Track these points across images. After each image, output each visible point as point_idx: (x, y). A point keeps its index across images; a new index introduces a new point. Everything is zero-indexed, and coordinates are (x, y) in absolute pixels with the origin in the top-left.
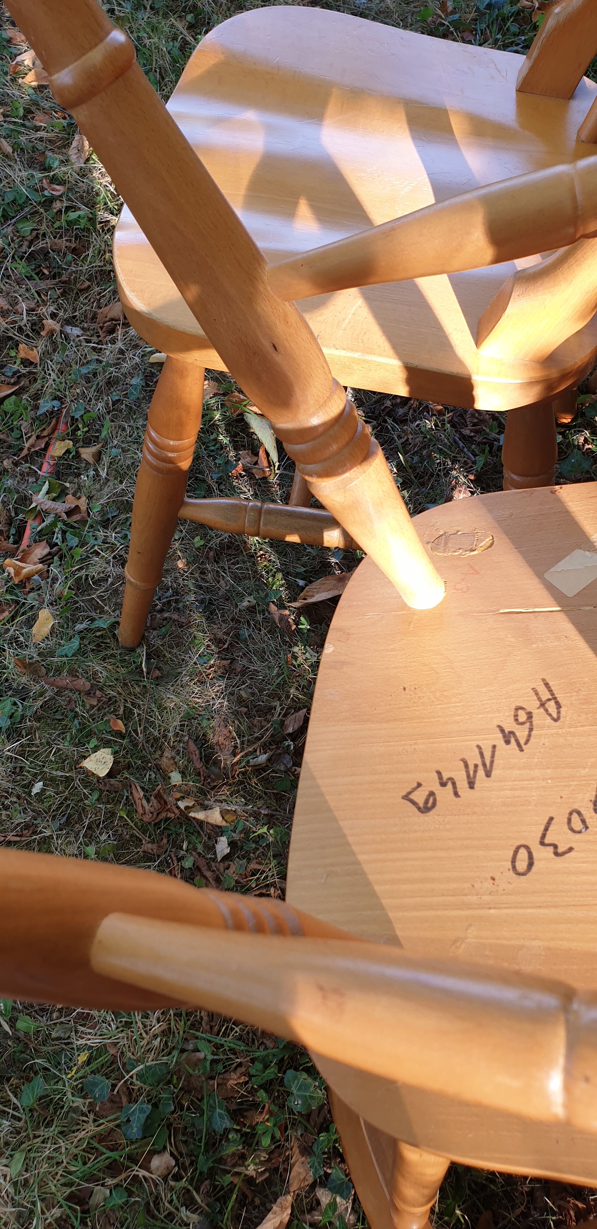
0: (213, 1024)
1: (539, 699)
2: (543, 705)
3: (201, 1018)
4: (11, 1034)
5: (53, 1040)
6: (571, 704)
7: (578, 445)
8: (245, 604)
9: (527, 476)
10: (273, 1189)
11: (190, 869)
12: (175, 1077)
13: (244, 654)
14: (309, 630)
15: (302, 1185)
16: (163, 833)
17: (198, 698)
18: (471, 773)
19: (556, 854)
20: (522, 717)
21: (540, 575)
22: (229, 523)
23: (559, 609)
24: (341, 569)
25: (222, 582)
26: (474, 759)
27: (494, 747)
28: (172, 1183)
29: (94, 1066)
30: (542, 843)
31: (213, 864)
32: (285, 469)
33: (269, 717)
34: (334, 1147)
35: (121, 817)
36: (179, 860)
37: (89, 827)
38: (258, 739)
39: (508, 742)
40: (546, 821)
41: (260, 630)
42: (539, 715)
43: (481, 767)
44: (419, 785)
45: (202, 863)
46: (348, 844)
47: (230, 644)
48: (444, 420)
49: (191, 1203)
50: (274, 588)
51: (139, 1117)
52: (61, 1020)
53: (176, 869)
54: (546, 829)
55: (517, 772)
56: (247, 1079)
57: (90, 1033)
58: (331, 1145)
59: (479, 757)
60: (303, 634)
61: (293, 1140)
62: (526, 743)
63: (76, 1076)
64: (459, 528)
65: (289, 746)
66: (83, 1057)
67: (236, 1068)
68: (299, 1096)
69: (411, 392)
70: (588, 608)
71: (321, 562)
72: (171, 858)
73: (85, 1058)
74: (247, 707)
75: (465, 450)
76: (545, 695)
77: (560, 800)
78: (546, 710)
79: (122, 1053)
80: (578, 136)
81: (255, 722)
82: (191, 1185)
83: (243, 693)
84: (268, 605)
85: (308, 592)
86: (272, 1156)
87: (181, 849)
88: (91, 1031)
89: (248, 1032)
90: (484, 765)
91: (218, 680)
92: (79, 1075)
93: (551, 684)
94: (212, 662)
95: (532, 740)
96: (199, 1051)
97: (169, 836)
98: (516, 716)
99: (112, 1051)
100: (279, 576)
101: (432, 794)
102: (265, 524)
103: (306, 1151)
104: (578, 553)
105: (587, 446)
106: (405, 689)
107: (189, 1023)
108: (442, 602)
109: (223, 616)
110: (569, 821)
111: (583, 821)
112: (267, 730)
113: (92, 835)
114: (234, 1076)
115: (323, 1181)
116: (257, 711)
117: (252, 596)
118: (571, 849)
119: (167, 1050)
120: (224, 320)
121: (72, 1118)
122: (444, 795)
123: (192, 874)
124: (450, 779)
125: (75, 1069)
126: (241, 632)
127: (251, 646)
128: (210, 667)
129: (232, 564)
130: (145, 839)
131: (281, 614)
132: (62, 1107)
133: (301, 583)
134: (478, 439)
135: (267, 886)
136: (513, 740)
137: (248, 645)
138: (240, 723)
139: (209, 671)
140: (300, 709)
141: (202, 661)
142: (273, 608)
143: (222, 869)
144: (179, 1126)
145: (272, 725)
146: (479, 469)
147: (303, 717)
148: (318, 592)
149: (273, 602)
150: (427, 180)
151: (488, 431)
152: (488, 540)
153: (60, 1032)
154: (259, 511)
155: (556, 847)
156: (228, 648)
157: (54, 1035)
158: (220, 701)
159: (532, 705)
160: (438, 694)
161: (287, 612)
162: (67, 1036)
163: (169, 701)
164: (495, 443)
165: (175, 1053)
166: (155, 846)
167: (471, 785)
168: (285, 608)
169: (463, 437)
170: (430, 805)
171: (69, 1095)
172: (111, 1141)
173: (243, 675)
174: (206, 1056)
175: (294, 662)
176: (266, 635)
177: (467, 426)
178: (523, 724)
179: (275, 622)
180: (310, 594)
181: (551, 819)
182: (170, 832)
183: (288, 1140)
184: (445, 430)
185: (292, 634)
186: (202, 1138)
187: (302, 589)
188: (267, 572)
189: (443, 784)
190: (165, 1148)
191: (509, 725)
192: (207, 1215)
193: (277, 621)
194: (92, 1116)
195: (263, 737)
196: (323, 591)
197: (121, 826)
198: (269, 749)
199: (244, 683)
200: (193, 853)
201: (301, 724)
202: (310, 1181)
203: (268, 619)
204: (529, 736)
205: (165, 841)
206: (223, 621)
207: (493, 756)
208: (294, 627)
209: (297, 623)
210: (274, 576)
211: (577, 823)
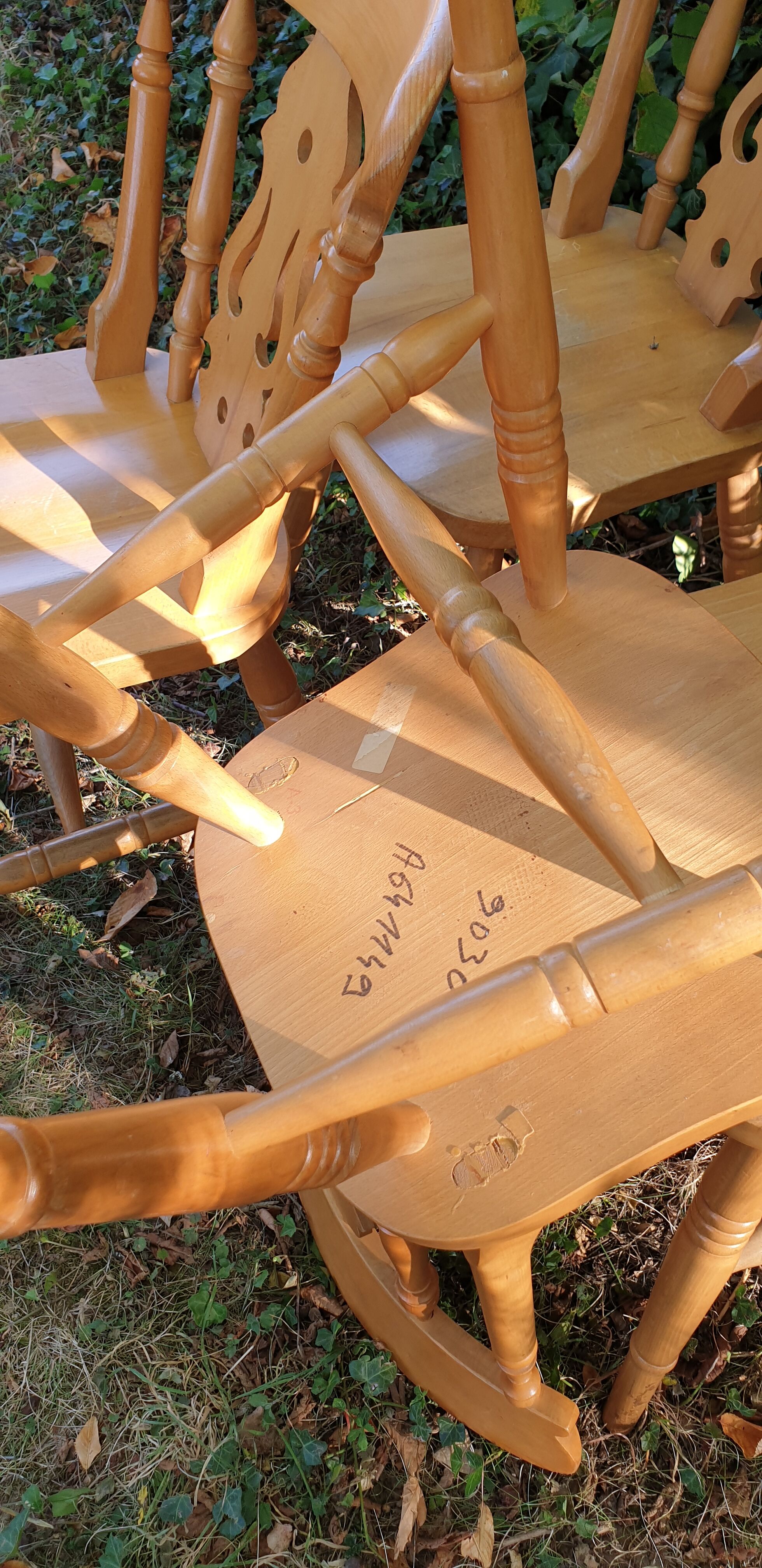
0: (253, 1377)
1: (402, 860)
2: (407, 863)
3: (238, 1379)
4: (52, 1527)
5: (99, 1504)
6: (427, 850)
7: (292, 659)
8: (52, 965)
9: (280, 702)
10: (395, 1486)
11: (145, 1250)
12: (245, 1451)
13: (79, 1015)
14: (133, 955)
15: (419, 1463)
16: (97, 1234)
17: (56, 1085)
18: (384, 943)
19: (478, 962)
20: (398, 879)
21: (349, 768)
22: (16, 881)
23: (378, 786)
24: (131, 879)
25: (14, 957)
26: (380, 932)
27: (390, 914)
28: (298, 1548)
29: (159, 1494)
30: (464, 961)
31: (165, 1232)
32: (17, 813)
33: (139, 1062)
34: (428, 1405)
35: (44, 1245)
36: (128, 1249)
37: (15, 1275)
38: (141, 1089)
39: (398, 905)
40: (457, 944)
41: (82, 982)
42: (408, 871)
43: (388, 935)
44: (350, 977)
45: (154, 1238)
46: (320, 1056)
47: (59, 1014)
48: (154, 692)
49: (328, 1554)
50: (73, 934)
51: (233, 1507)
52: (97, 1479)
53: (131, 1258)
54: (461, 949)
55: (418, 921)
56: (314, 1404)
57: (136, 1467)
58: (425, 1404)
59: (383, 928)
60: (130, 962)
61: (388, 1428)
62: (411, 895)
63: (146, 1517)
64: (263, 765)
65: (176, 1077)
66: (143, 1494)
67: (299, 1402)
68: (372, 1381)
69: (152, 676)
70: (399, 774)
71: (107, 884)
72: (119, 1252)
73: (146, 1493)
74: (112, 1064)
75: (191, 709)
76: (405, 855)
77: (458, 923)
78: (412, 865)
79: (180, 1462)
80: (169, 400)
81: (129, 1074)
82: (319, 1537)
83: (100, 1054)
84: (78, 953)
85: (111, 919)
86: (378, 1457)
87: (124, 1237)
88: (136, 1464)
89: (291, 1362)
90: (390, 931)
91: (67, 1055)
92: (150, 1512)
93: (404, 844)
94: (49, 1041)
95: (414, 892)
96: (254, 1409)
97: (104, 1233)
98: (392, 882)
99: (170, 1467)
100: (72, 919)
101: (363, 977)
102: (54, 864)
103: (406, 1427)
104: (367, 737)
105: (300, 656)
106: (295, 912)
107: (229, 1392)
108: (285, 829)
109: (34, 991)
110: (473, 933)
111: (483, 928)
112: (145, 1075)
113: (23, 1282)
114: (300, 1410)
115: (436, 1444)
116: (124, 1063)
117: (55, 954)
118: (486, 952)
119: (222, 1431)
120: (19, 683)
121: (167, 1559)
122: (373, 972)
123: (150, 1253)
124: (370, 958)
125: (141, 1511)
126: (63, 996)
127: (82, 1003)
128: (51, 1048)
129: (14, 933)
130: (81, 1251)
131: (96, 955)
132: (150, 1558)
133: (100, 914)
134: (197, 694)
135: (231, 1218)
136: (400, 901)
137: (78, 1005)
138: (114, 1083)
139: (52, 1052)
140: (168, 1035)
141: (38, 1047)
142: (85, 953)
143: (177, 1231)
144: (276, 1493)
145: (148, 1067)
146: (215, 721)
147: (176, 1041)
148: (122, 914)
149: (82, 948)
150: (61, 488)
151: (202, 683)
152: (293, 763)
153: (103, 1491)
154: (42, 854)
155: (474, 957)
156: (59, 1019)
157: (98, 1497)
158: (80, 1074)
159: (400, 867)
160: (324, 901)
161: (101, 950)
162: (112, 1490)
163: (27, 1104)
164: (215, 690)
165: (233, 1427)
166: (96, 1251)
167: (389, 952)
168: (96, 947)
169: (181, 699)
170: (366, 986)
171: (151, 1538)
172: (217, 1553)
173: (90, 1037)
174: (264, 1408)
175: (137, 993)
176: (92, 984)
177: (179, 688)
178: (401, 884)
179: (95, 967)
180: (115, 919)
181: (460, 940)
182: (103, 1229)
183: (384, 1432)
184: (160, 700)
185: (118, 968)
186: (304, 1486)
187: (104, 919)
188: (58, 923)
189: (368, 965)
190: (274, 1522)
191: (392, 892)
192: (349, 1552)
193: (96, 963)
194: (184, 1545)
195: (145, 1085)
196: (128, 909)
197: (48, 1253)
198: (159, 1091)
199: (95, 1043)
200: (139, 1233)
201: (177, 1048)
202: (424, 1453)
203: (84, 966)
204: (410, 890)
205: (103, 1239)
206: (38, 995)
207: (393, 921)
208: (117, 960)
209: (118, 953)
210: (66, 923)
211: (480, 932)
